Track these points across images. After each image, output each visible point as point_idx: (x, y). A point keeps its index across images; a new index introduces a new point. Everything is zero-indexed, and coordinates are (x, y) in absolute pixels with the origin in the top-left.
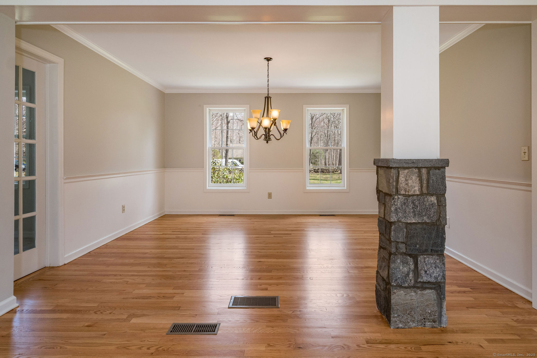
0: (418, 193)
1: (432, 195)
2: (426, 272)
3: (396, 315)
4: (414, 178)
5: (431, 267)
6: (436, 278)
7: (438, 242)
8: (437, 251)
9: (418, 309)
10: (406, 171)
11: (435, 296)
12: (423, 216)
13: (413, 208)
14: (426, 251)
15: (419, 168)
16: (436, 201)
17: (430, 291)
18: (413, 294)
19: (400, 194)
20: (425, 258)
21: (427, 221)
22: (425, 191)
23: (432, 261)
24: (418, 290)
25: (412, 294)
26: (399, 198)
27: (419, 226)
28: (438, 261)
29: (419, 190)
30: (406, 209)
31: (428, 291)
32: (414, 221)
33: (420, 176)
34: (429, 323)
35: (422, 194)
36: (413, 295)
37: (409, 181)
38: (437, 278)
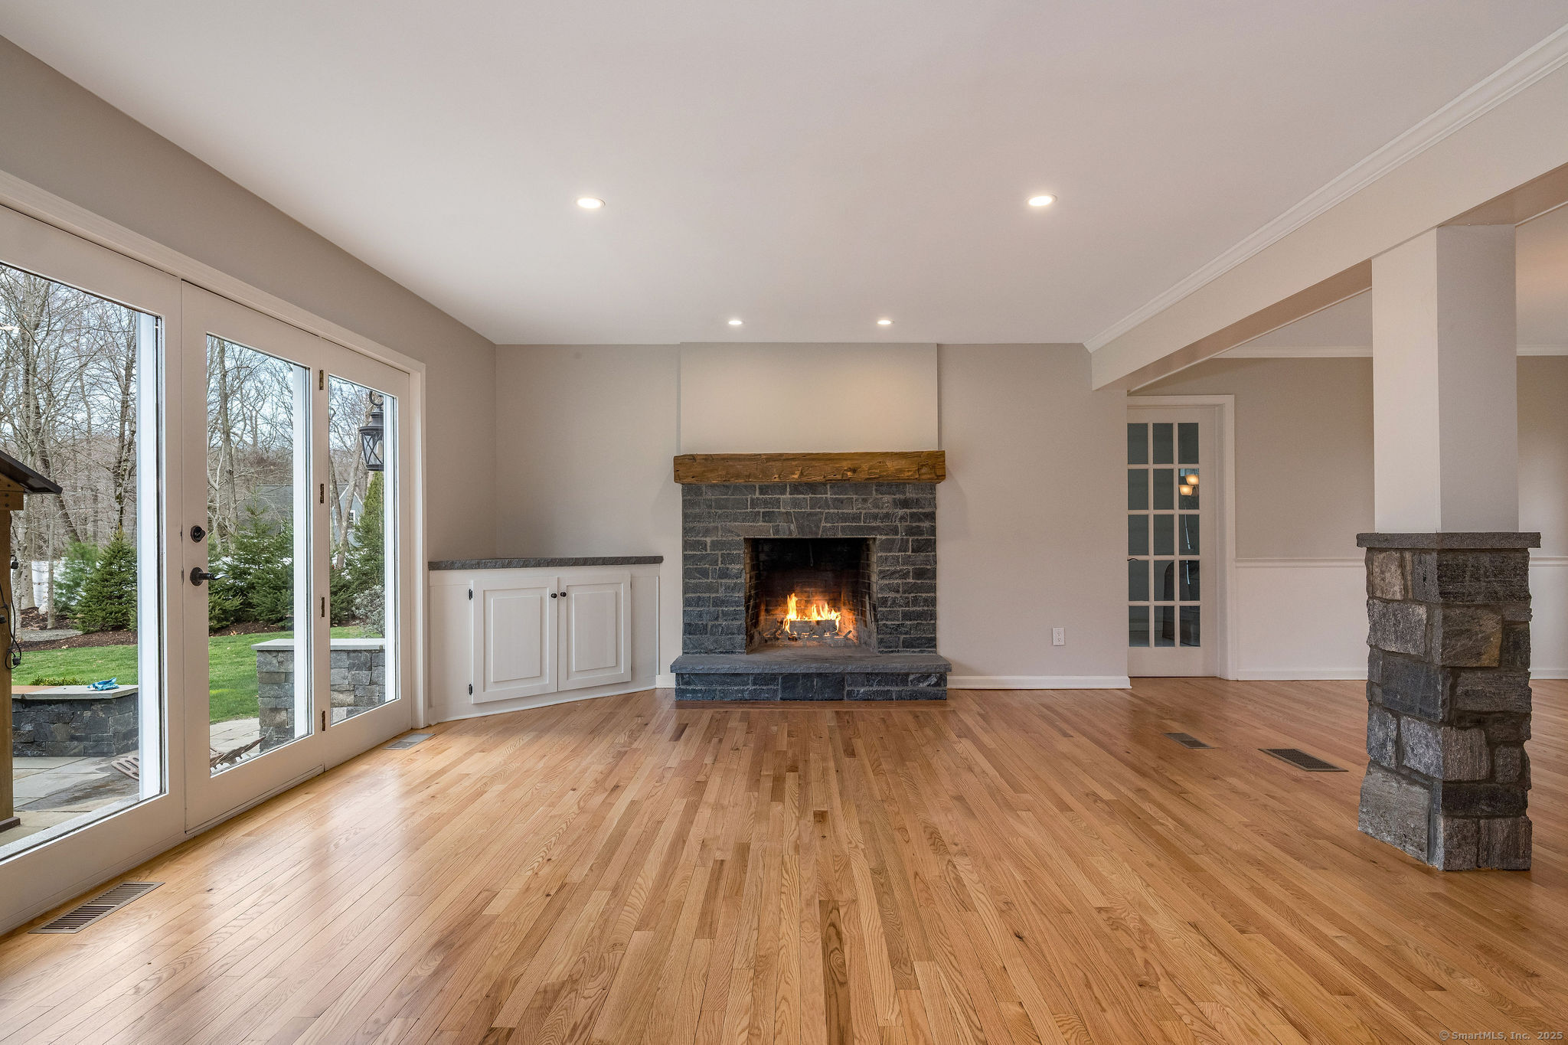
0: (1398, 597)
1: (1420, 603)
2: (1413, 750)
3: (1365, 810)
4: (1393, 568)
5: (1420, 742)
6: (1427, 767)
7: (1430, 697)
8: (1429, 716)
9: (1396, 813)
10: (1381, 556)
11: (1426, 803)
12: (1407, 642)
13: (1394, 624)
14: (1411, 709)
15: (1401, 550)
16: (1424, 617)
17: (1422, 790)
18: (1395, 784)
19: (1376, 598)
20: (1409, 723)
21: (1412, 653)
22: (1410, 596)
23: (1420, 732)
24: (1404, 782)
25: (1393, 784)
26: (1374, 604)
27: (1400, 660)
28: (1430, 735)
29: (1400, 592)
30: (1385, 625)
31: (1416, 789)
32: (1394, 649)
33: (1402, 565)
34: (1411, 848)
35: (1404, 601)
36: (1392, 786)
37: (1386, 574)
38: (1429, 768)
